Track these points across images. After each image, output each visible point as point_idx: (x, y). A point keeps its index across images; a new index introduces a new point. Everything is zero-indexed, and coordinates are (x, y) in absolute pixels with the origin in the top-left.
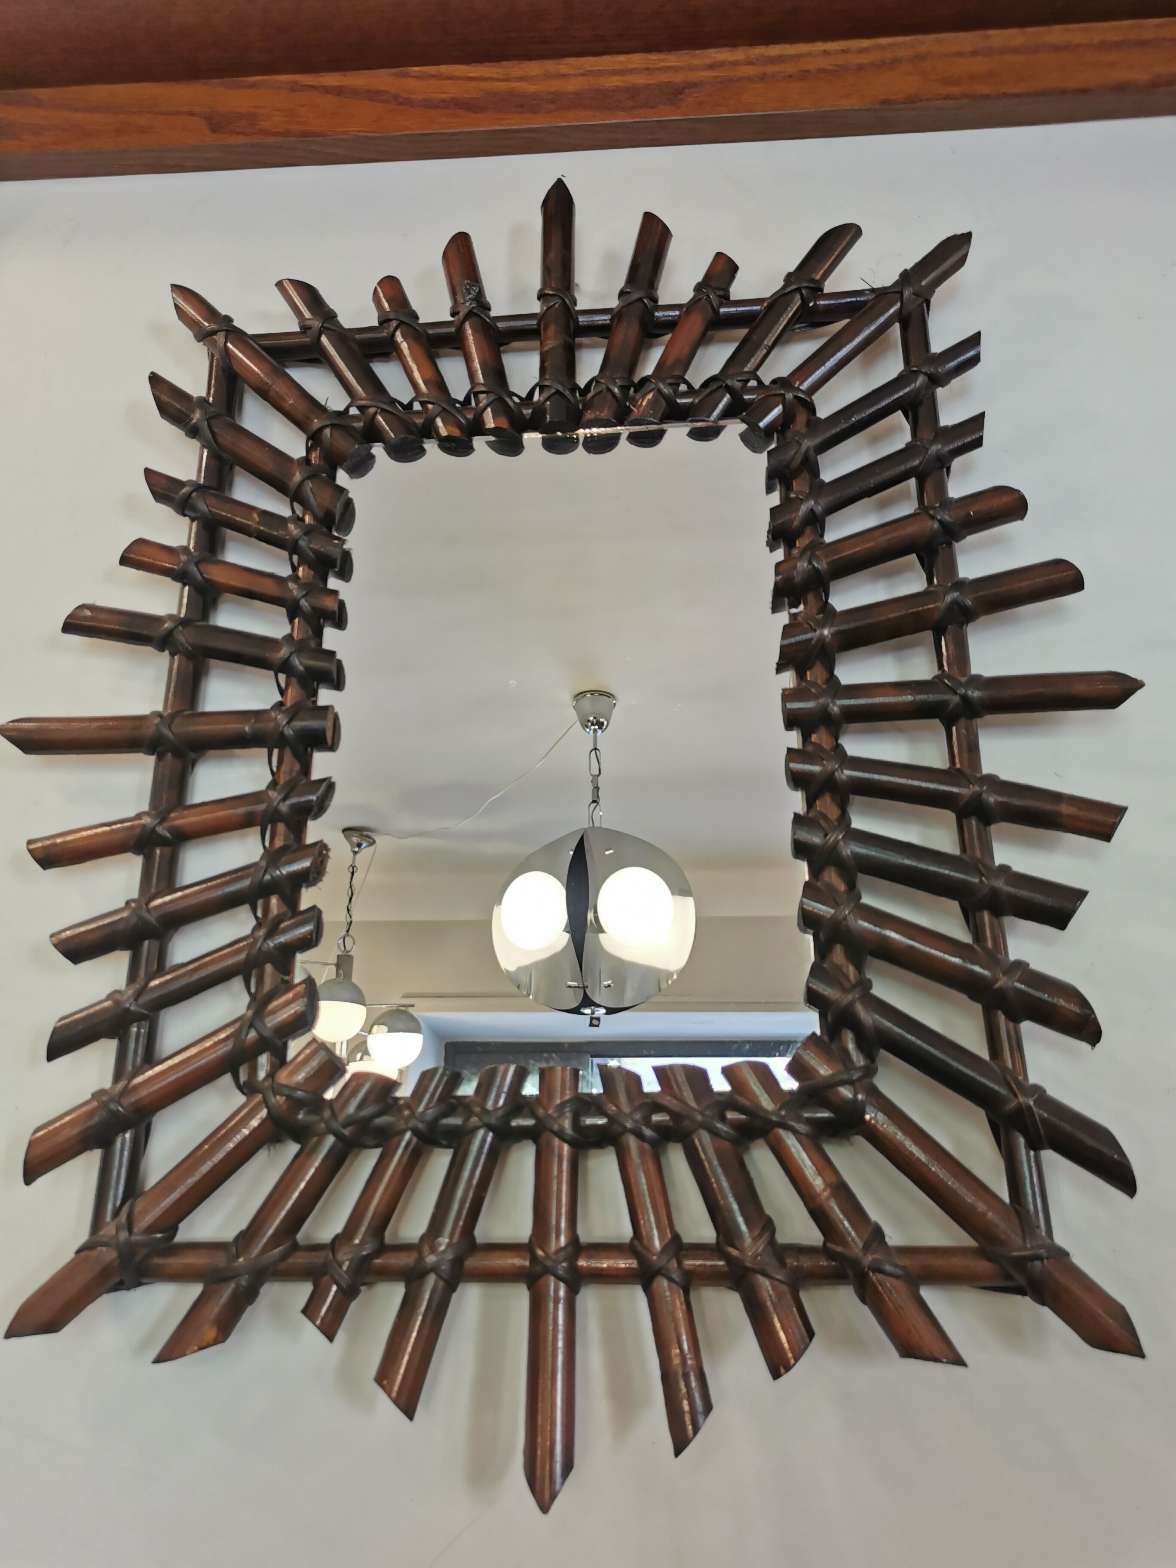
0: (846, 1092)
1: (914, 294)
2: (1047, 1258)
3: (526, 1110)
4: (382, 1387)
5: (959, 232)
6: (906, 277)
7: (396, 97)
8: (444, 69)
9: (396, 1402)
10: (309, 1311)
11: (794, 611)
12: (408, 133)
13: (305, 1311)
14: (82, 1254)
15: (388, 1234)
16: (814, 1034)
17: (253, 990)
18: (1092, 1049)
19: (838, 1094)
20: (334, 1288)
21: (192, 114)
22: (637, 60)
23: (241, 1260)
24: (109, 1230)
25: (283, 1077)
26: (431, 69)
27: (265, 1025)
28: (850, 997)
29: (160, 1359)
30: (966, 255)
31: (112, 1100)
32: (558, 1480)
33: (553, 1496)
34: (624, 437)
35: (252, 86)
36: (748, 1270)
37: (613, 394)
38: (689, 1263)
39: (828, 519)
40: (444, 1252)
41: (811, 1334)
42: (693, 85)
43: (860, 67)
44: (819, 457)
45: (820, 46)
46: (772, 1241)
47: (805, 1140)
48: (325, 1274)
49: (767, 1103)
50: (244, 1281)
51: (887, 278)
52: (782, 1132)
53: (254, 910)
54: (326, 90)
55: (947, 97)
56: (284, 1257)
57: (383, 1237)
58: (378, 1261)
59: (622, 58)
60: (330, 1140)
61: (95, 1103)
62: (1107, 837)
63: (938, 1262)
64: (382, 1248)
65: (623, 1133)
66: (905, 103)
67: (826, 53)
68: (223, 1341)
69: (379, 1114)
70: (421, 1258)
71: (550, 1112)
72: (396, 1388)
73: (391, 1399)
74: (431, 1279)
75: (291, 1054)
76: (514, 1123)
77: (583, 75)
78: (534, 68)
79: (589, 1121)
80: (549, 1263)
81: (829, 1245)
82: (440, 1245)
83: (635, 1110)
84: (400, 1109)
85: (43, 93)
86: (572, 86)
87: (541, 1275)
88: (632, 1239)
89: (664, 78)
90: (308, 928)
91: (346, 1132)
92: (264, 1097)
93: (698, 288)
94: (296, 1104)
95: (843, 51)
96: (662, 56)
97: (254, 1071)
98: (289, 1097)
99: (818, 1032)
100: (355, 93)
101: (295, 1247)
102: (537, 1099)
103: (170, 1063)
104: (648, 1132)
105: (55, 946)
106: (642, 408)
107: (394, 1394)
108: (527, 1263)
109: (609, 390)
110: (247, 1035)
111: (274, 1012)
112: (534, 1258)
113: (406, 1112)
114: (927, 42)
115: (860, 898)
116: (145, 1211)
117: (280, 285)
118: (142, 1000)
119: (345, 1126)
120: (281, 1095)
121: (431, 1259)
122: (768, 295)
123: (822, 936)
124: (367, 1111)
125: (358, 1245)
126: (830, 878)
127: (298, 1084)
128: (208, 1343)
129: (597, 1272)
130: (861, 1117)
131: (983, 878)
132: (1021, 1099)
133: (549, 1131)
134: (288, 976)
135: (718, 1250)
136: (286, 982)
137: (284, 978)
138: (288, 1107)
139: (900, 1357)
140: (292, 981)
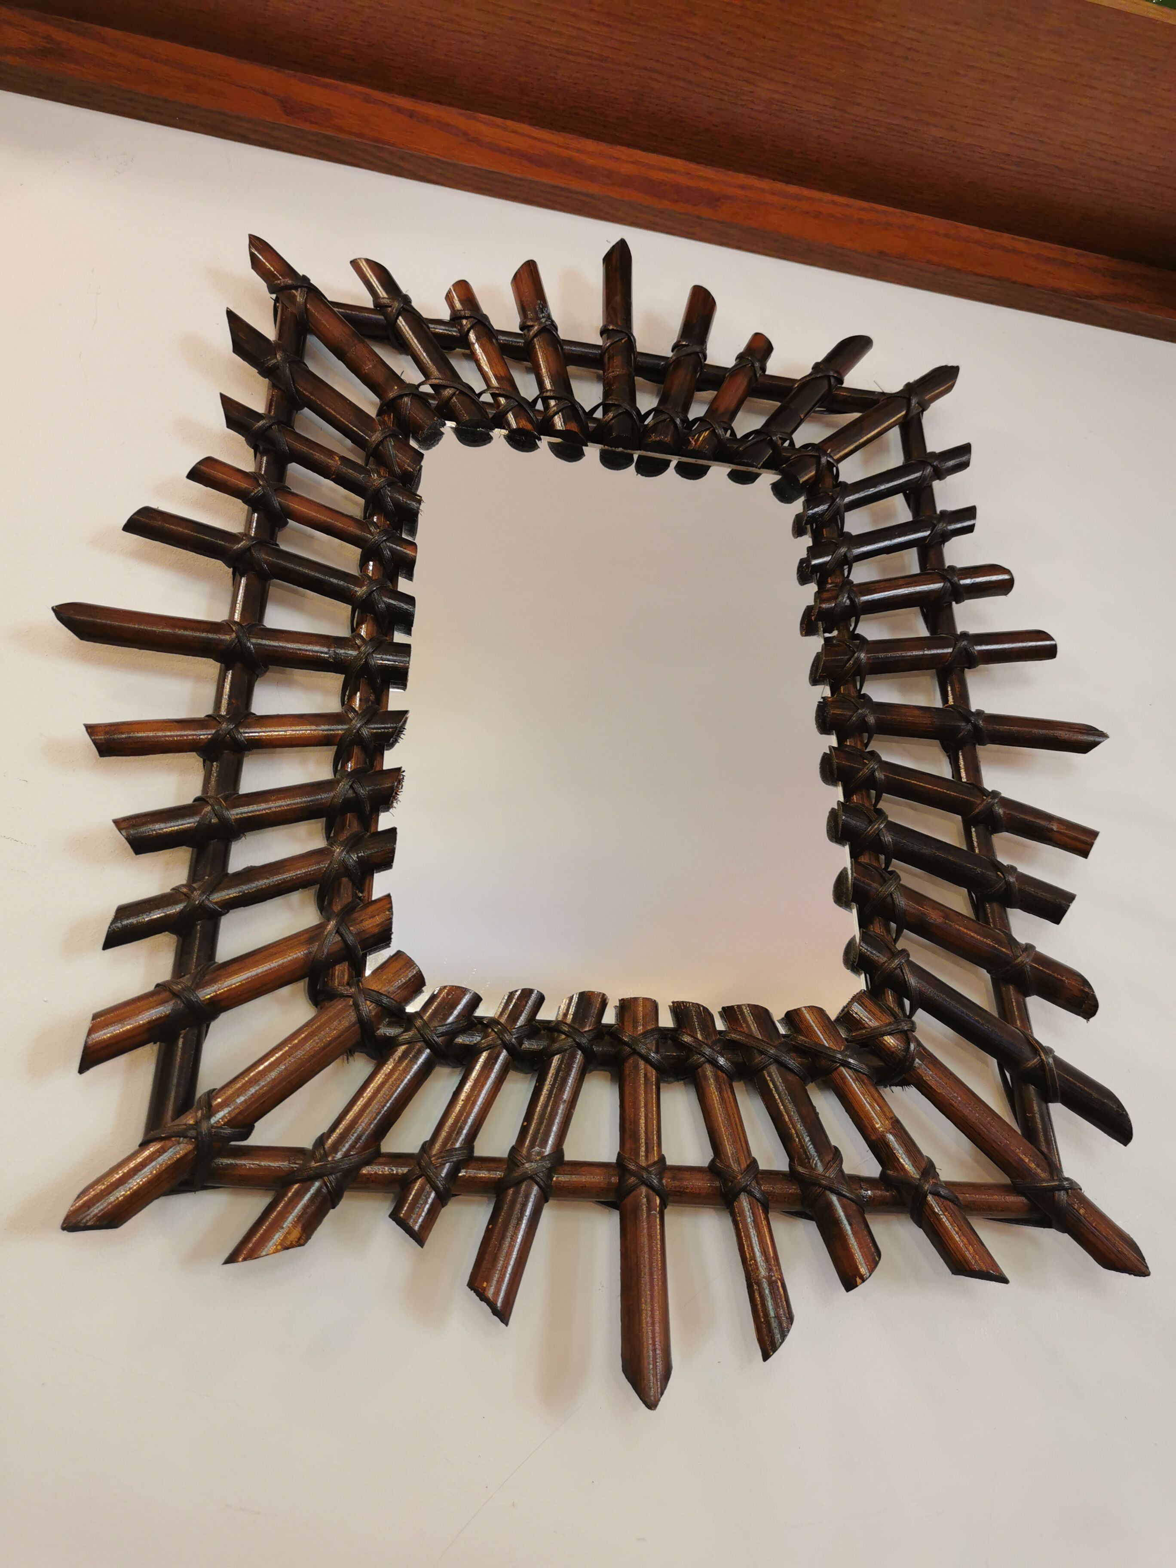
1: (918, 403)
3: (606, 1038)
4: (477, 1292)
5: (950, 365)
6: (910, 389)
7: (465, 134)
8: (509, 123)
9: (492, 1308)
10: (397, 1216)
11: (827, 635)
12: (477, 166)
13: (392, 1217)
17: (326, 903)
18: (1087, 1022)
19: (887, 1042)
21: (265, 93)
22: (679, 164)
23: (330, 1159)
26: (499, 121)
27: (351, 933)
29: (228, 1261)
30: (955, 383)
34: (673, 464)
35: (326, 86)
36: (826, 1188)
37: (675, 424)
38: (766, 1186)
39: (854, 564)
40: (543, 1159)
41: (878, 1253)
42: (727, 197)
43: (861, 221)
44: (846, 514)
45: (828, 196)
46: (840, 1170)
47: (863, 1077)
48: (419, 1177)
50: (328, 1181)
51: (894, 386)
53: (330, 826)
54: (399, 110)
55: (929, 262)
56: (366, 1163)
57: (472, 1150)
58: (466, 1172)
59: (667, 159)
62: (1085, 854)
64: (471, 1159)
65: (700, 1065)
66: (896, 258)
67: (834, 203)
68: (303, 1245)
69: (462, 1031)
70: (517, 1165)
75: (369, 968)
76: (596, 1049)
77: (632, 162)
78: (591, 145)
80: (644, 1175)
81: (886, 1173)
82: (538, 1154)
83: (714, 1043)
84: (486, 1027)
85: (108, 32)
86: (626, 169)
88: (713, 1162)
89: (703, 185)
91: (439, 1042)
92: (354, 1001)
93: (740, 357)
94: (383, 1011)
95: (847, 205)
96: (700, 167)
97: (331, 977)
98: (378, 1004)
99: (866, 991)
100: (426, 120)
101: (380, 1153)
102: (617, 1028)
104: (723, 1063)
106: (699, 442)
108: (616, 1179)
109: (673, 420)
111: (359, 921)
114: (912, 218)
115: (898, 878)
117: (354, 263)
118: (216, 897)
120: (371, 1001)
121: (530, 1165)
122: (799, 378)
123: (865, 909)
126: (870, 860)
127: (389, 993)
128: (291, 1243)
129: (682, 1190)
130: (911, 1066)
131: (999, 873)
132: (1043, 1057)
133: (636, 1057)
134: (362, 893)
135: (792, 1176)
136: (360, 898)
137: (361, 895)
138: (376, 1014)
139: (953, 1273)
140: (366, 898)
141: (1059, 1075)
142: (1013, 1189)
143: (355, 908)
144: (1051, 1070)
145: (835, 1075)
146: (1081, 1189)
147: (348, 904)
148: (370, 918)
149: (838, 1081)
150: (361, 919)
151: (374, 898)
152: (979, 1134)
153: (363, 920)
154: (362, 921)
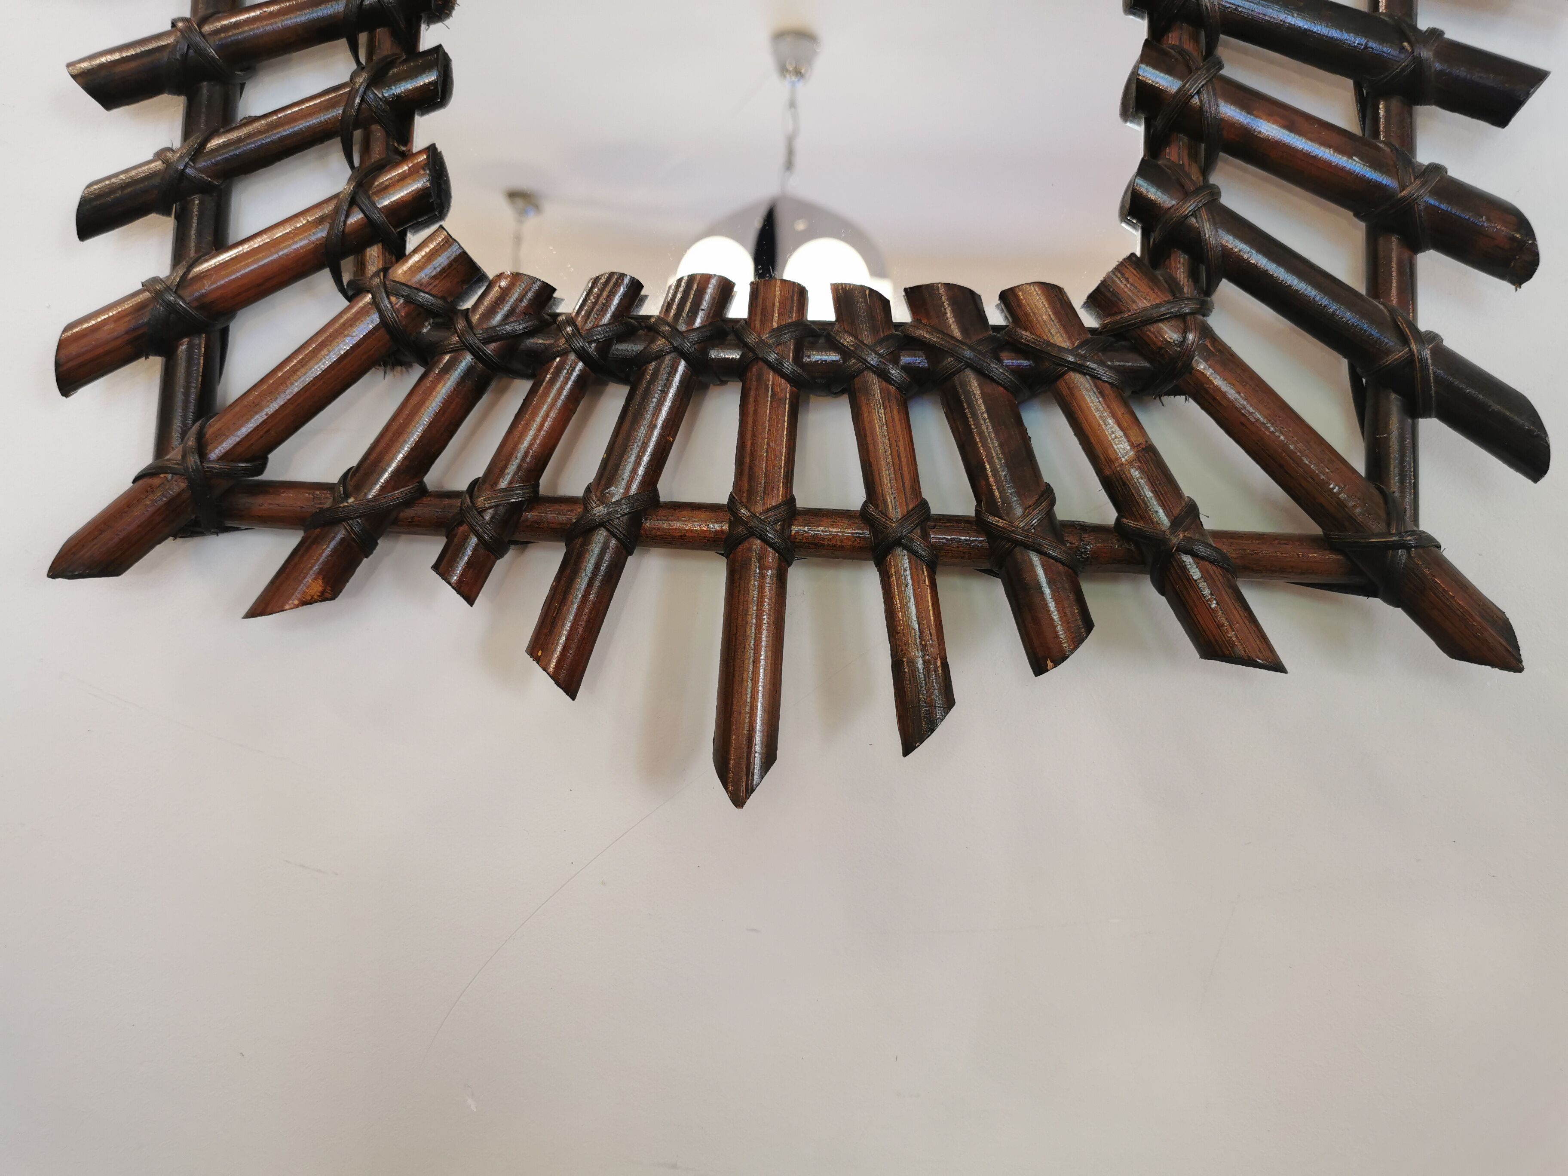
0: (1170, 334)
2: (1416, 547)
3: (731, 337)
4: (538, 660)
9: (554, 677)
10: (442, 567)
13: (436, 567)
14: (141, 482)
15: (543, 481)
16: (1133, 255)
17: (357, 163)
18: (1516, 290)
19: (1160, 333)
20: (474, 540)
23: (351, 500)
24: (174, 454)
25: (401, 271)
27: (374, 204)
28: (1190, 206)
29: (253, 613)
31: (168, 289)
32: (757, 772)
33: (750, 790)
36: (1017, 543)
38: (936, 537)
40: (618, 502)
41: (1089, 625)
46: (1050, 514)
47: (1108, 389)
48: (461, 524)
49: (1059, 338)
50: (356, 525)
52: (1078, 379)
53: (354, 49)
56: (408, 503)
57: (537, 485)
58: (529, 515)
60: (467, 359)
61: (147, 294)
63: (1266, 551)
64: (535, 499)
65: (861, 371)
68: (333, 598)
69: (530, 333)
70: (587, 509)
71: (765, 337)
72: (553, 665)
73: (548, 674)
74: (601, 536)
75: (410, 247)
76: (714, 354)
79: (816, 357)
80: (754, 523)
81: (1124, 520)
82: (613, 495)
83: (880, 342)
84: (560, 328)
87: (741, 540)
88: (865, 505)
90: (429, 78)
91: (490, 349)
92: (373, 297)
94: (421, 312)
97: (361, 266)
98: (409, 301)
99: (1138, 254)
101: (422, 491)
102: (747, 323)
103: (246, 248)
104: (895, 372)
105: (74, 77)
107: (551, 670)
108: (725, 527)
110: (347, 216)
111: (385, 189)
112: (736, 521)
113: (569, 329)
115: (1220, 66)
116: (221, 435)
118: (201, 164)
119: (487, 341)
120: (397, 295)
121: (599, 510)
123: (1159, 122)
124: (517, 326)
125: (505, 490)
126: (1180, 39)
127: (421, 285)
128: (312, 597)
129: (817, 541)
130: (1189, 368)
131: (1405, 44)
132: (1414, 346)
133: (761, 363)
135: (977, 523)
138: (408, 315)
139: (1201, 657)
141: (1436, 376)
142: (1324, 543)
143: (384, 168)
144: (1424, 367)
145: (1061, 384)
146: (1439, 547)
149: (1065, 392)
152: (1281, 466)
153: (390, 185)
154: (388, 187)
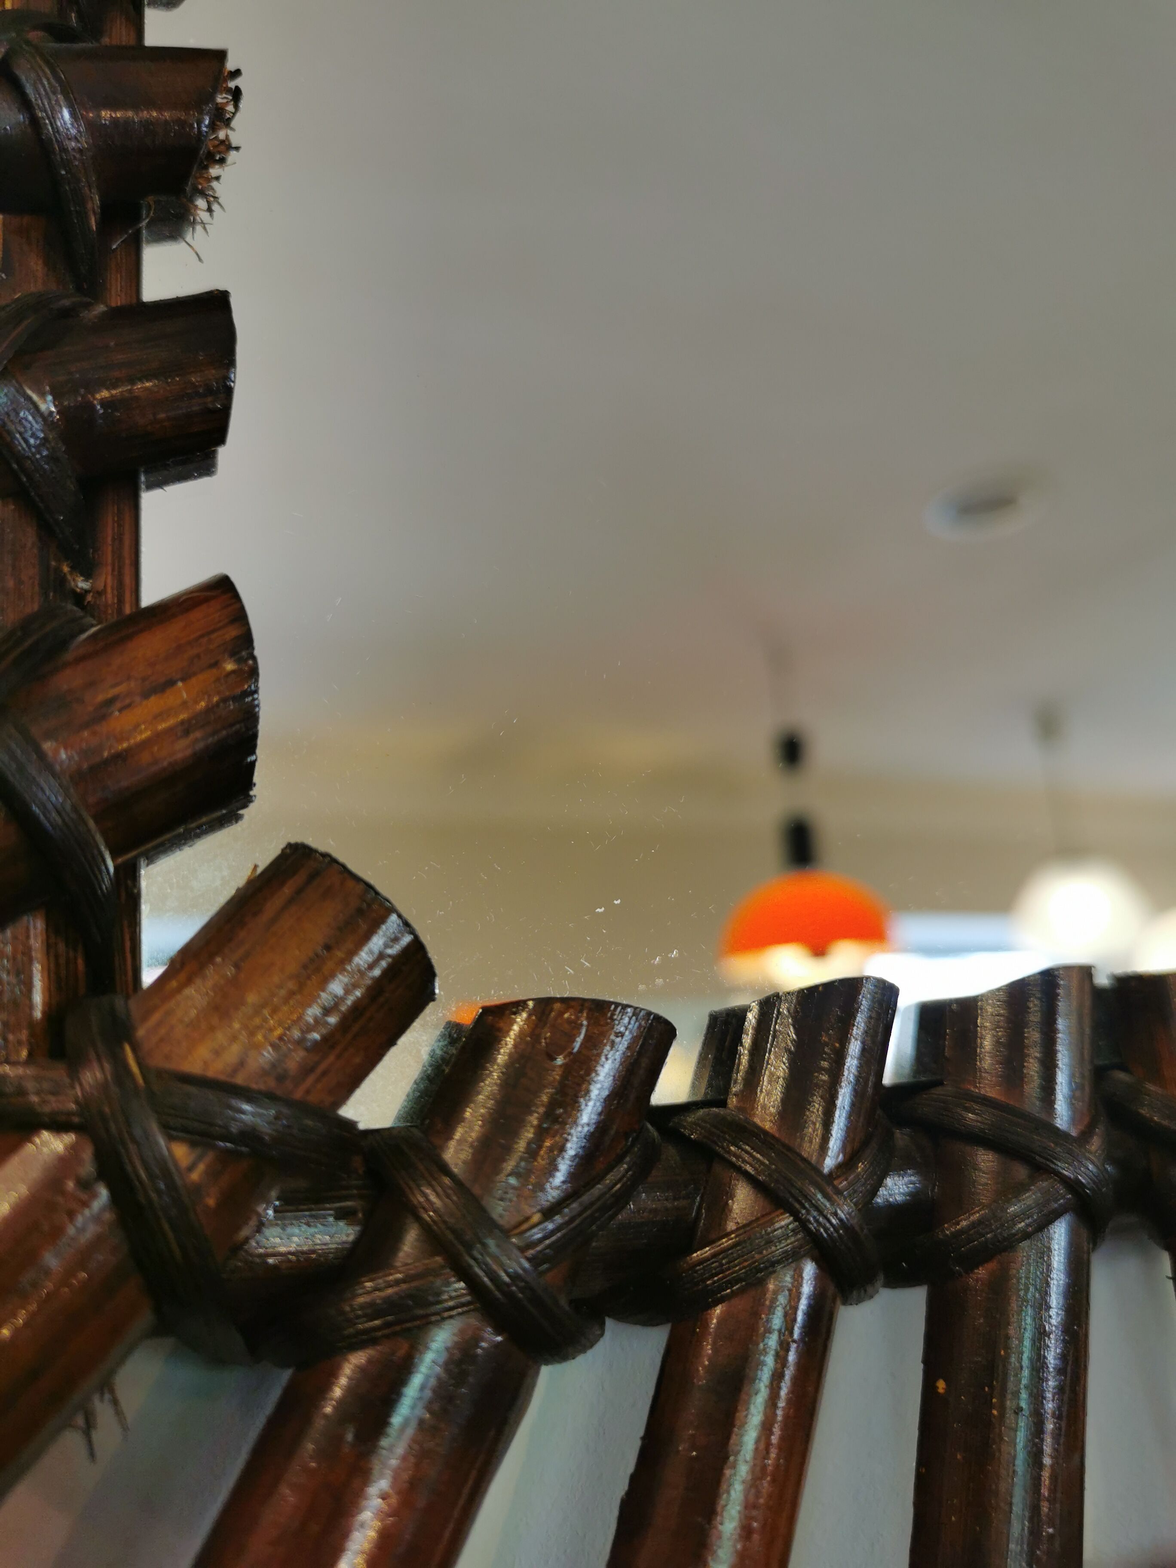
134: (87, 576)
136: (79, 598)
137: (82, 584)
140: (110, 597)
143: (63, 644)
147: (26, 626)
148: (146, 695)
150: (100, 698)
151: (148, 598)
153: (110, 702)
154: (102, 713)
